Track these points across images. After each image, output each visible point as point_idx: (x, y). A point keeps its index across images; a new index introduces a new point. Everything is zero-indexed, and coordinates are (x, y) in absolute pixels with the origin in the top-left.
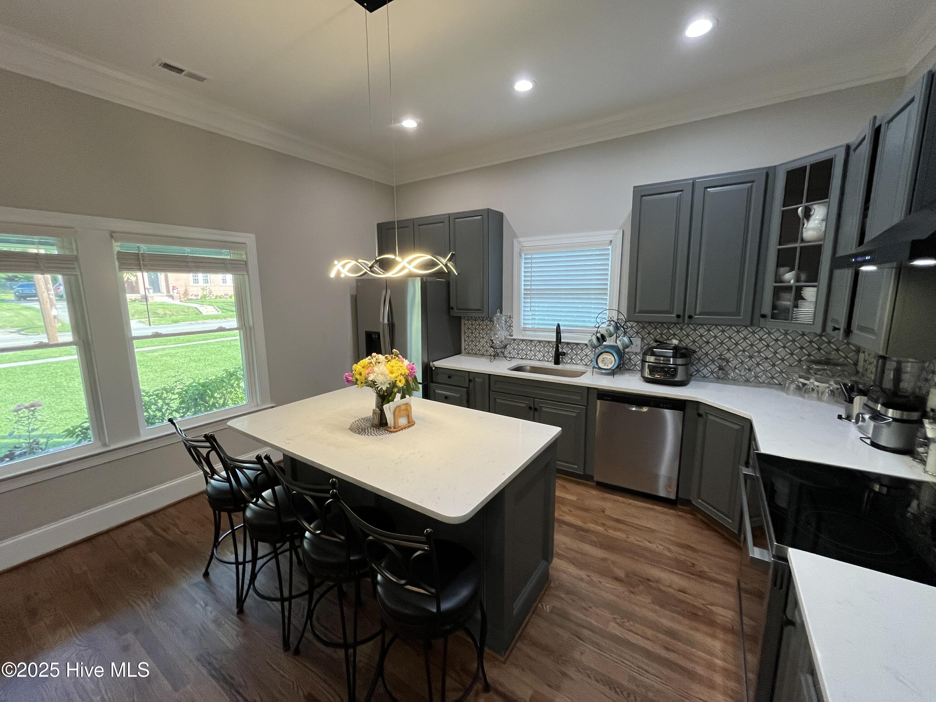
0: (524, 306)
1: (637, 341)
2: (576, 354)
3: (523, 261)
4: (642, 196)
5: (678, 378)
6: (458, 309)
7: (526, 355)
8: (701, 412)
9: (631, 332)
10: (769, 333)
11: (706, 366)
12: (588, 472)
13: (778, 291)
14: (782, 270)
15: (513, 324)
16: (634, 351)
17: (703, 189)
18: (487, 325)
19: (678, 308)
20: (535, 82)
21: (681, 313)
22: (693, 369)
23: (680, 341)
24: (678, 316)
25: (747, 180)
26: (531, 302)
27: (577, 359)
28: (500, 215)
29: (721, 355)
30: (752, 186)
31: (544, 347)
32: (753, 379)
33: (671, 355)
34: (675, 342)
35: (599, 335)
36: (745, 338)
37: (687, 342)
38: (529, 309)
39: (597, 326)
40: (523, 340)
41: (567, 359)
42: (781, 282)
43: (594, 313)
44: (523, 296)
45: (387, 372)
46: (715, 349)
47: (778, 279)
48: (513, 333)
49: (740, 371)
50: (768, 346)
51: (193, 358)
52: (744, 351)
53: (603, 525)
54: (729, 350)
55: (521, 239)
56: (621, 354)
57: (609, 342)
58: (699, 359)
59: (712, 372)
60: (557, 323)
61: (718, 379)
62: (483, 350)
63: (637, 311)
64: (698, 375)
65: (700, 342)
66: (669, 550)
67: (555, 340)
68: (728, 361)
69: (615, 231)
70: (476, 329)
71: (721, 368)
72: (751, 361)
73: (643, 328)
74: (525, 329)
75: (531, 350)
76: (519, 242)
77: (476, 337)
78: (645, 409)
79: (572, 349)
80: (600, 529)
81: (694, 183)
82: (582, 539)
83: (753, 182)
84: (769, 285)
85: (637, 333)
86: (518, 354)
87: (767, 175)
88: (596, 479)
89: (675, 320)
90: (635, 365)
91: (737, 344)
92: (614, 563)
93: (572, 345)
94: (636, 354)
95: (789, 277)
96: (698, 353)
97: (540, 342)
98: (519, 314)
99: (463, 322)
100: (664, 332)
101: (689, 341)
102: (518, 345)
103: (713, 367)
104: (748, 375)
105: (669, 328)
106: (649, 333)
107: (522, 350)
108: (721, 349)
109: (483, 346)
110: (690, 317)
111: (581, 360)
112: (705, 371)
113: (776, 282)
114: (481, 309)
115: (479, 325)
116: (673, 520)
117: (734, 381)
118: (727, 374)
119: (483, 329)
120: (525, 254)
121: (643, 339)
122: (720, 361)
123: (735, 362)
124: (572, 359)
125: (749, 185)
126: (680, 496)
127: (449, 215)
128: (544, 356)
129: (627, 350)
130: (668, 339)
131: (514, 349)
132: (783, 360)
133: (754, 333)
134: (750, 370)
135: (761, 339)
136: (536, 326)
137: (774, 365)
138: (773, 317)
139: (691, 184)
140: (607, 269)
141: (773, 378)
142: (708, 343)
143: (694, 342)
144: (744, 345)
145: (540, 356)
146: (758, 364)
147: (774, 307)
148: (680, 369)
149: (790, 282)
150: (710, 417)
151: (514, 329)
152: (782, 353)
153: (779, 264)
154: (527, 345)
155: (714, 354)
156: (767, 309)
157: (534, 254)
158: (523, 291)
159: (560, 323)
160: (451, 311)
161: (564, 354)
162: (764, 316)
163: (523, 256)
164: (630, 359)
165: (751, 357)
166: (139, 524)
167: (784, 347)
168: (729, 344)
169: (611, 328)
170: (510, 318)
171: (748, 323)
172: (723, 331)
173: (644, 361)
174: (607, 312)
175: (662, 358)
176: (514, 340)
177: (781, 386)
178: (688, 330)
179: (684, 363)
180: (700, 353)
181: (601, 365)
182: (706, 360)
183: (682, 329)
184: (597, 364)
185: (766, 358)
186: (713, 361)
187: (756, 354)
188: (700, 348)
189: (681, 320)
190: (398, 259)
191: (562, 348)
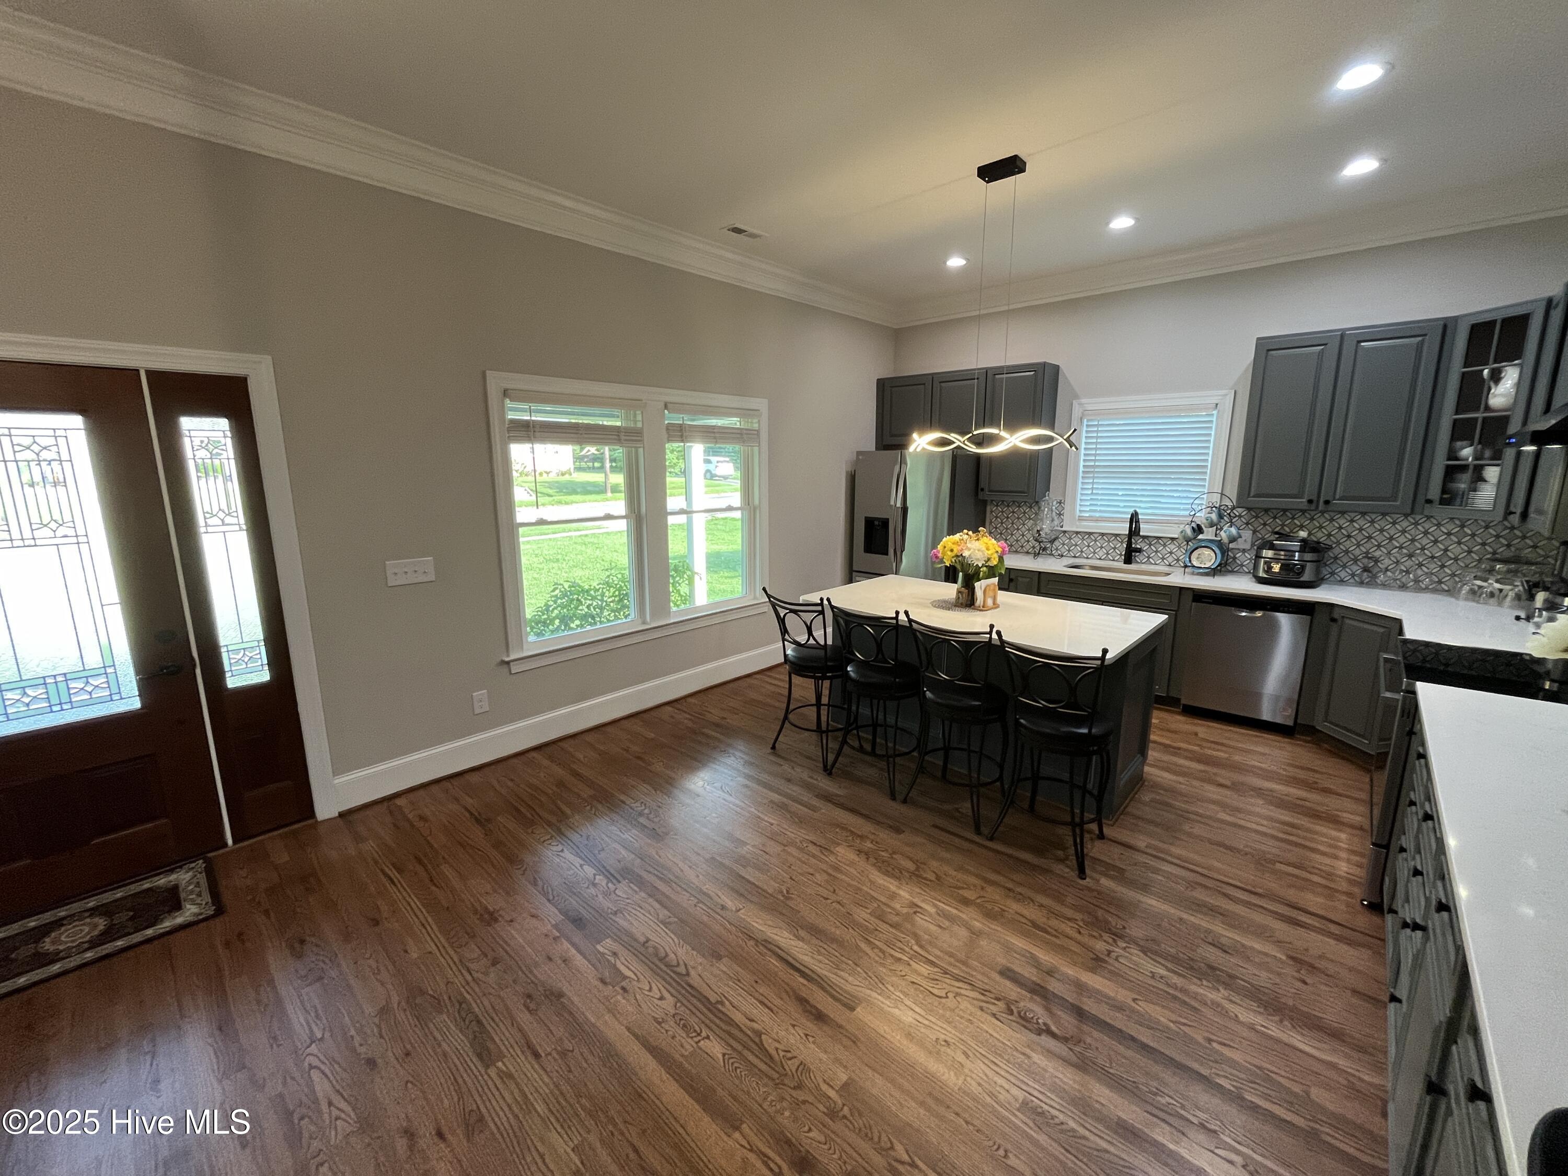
0: (1082, 489)
1: (1247, 535)
2: (1157, 552)
3: (1085, 429)
4: (1268, 350)
5: (1306, 577)
6: (990, 491)
7: (1082, 552)
8: (1336, 616)
9: (1239, 523)
10: (1439, 525)
11: (1344, 566)
12: (1173, 694)
13: (1452, 472)
14: (1459, 444)
15: (1065, 511)
16: (1242, 547)
17: (1355, 343)
18: (1025, 513)
19: (1310, 491)
20: (1137, 220)
21: (1314, 498)
22: (1325, 571)
23: (1310, 534)
24: (1310, 502)
25: (1418, 333)
26: (1093, 483)
27: (1155, 558)
28: (1056, 369)
29: (1367, 553)
30: (1423, 340)
31: (1109, 541)
32: (1411, 584)
33: (1298, 548)
34: (1303, 534)
35: (1194, 525)
36: (1404, 531)
37: (1320, 536)
38: (1090, 492)
39: (1193, 513)
40: (1077, 533)
41: (1139, 557)
42: (1457, 459)
43: (1187, 497)
44: (1081, 474)
45: (984, 549)
46: (1358, 545)
47: (1452, 455)
48: (1064, 523)
49: (1394, 573)
50: (1436, 542)
51: (548, 557)
52: (1401, 548)
53: (1199, 745)
54: (1379, 546)
55: (1083, 401)
56: (1223, 548)
57: (1208, 534)
58: (1336, 558)
59: (1353, 575)
60: (1132, 510)
61: (1361, 584)
62: (1017, 546)
63: (1252, 494)
64: (1332, 579)
65: (1339, 536)
66: (1284, 770)
67: (1127, 532)
68: (1376, 561)
69: (1224, 392)
70: (1008, 518)
71: (1366, 569)
72: (1409, 561)
73: (1257, 517)
74: (1081, 519)
75: (1089, 546)
76: (1080, 404)
77: (1007, 529)
78: (1259, 614)
79: (1150, 545)
80: (1196, 748)
81: (1342, 335)
82: (1175, 754)
83: (1425, 335)
84: (1440, 463)
85: (1247, 524)
86: (1069, 551)
87: (1445, 327)
88: (1183, 701)
89: (1305, 506)
90: (1242, 565)
91: (1391, 539)
92: (1215, 774)
93: (1151, 539)
94: (1244, 551)
95: (1467, 452)
96: (1334, 551)
97: (1103, 535)
98: (1074, 499)
99: (988, 509)
100: (1287, 522)
101: (1322, 535)
102: (1070, 539)
103: (1355, 568)
104: (1404, 580)
105: (1293, 518)
106: (1265, 524)
107: (1076, 545)
108: (1368, 546)
109: (1017, 541)
110: (1327, 502)
111: (1163, 559)
112: (1343, 574)
113: (1449, 459)
114: (1026, 490)
115: (1013, 512)
116: (1289, 748)
117: (1384, 586)
118: (1375, 577)
119: (1018, 518)
120: (1088, 421)
121: (1254, 532)
122: (1366, 561)
123: (1387, 562)
124: (1149, 557)
125: (1420, 338)
126: (1299, 721)
127: (987, 370)
128: (1107, 554)
129: (1231, 546)
130: (1291, 532)
131: (1064, 544)
132: (1456, 559)
133: (1416, 524)
134: (1408, 572)
135: (1426, 533)
136: (1097, 515)
137: (1443, 566)
138: (1443, 502)
139: (1339, 338)
140: (1208, 441)
141: (1440, 582)
142: (1349, 536)
143: (1329, 535)
144: (1402, 540)
145: (1101, 553)
146: (1420, 565)
147: (1444, 491)
148: (1309, 567)
149: (1467, 459)
150: (1347, 621)
151: (1065, 517)
152: (1455, 550)
153: (1454, 438)
154: (1083, 539)
155: (1357, 552)
156: (1434, 491)
157: (1104, 420)
158: (1081, 469)
159: (1138, 511)
160: (980, 493)
161: (1139, 551)
162: (1429, 501)
163: (1085, 422)
164: (1235, 558)
165: (1410, 556)
166: (669, 709)
167: (1459, 543)
168: (1380, 538)
169: (1214, 517)
170: (1060, 503)
171: (1409, 511)
172: (1372, 522)
173: (1258, 557)
174: (1205, 496)
175: (1282, 553)
176: (1065, 532)
177: (1451, 592)
178: (1322, 520)
179: (1314, 559)
180: (1336, 551)
181: (1195, 563)
182: (1345, 560)
183: (1312, 519)
184: (1190, 561)
185: (1433, 557)
186: (1356, 560)
187: (1418, 551)
188: (1338, 543)
189: (1313, 507)
190: (1003, 434)
191: (1136, 543)
